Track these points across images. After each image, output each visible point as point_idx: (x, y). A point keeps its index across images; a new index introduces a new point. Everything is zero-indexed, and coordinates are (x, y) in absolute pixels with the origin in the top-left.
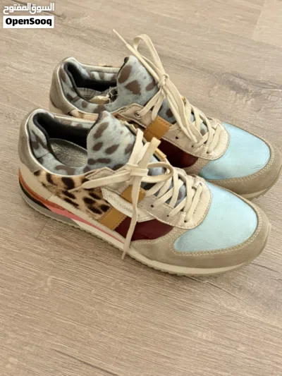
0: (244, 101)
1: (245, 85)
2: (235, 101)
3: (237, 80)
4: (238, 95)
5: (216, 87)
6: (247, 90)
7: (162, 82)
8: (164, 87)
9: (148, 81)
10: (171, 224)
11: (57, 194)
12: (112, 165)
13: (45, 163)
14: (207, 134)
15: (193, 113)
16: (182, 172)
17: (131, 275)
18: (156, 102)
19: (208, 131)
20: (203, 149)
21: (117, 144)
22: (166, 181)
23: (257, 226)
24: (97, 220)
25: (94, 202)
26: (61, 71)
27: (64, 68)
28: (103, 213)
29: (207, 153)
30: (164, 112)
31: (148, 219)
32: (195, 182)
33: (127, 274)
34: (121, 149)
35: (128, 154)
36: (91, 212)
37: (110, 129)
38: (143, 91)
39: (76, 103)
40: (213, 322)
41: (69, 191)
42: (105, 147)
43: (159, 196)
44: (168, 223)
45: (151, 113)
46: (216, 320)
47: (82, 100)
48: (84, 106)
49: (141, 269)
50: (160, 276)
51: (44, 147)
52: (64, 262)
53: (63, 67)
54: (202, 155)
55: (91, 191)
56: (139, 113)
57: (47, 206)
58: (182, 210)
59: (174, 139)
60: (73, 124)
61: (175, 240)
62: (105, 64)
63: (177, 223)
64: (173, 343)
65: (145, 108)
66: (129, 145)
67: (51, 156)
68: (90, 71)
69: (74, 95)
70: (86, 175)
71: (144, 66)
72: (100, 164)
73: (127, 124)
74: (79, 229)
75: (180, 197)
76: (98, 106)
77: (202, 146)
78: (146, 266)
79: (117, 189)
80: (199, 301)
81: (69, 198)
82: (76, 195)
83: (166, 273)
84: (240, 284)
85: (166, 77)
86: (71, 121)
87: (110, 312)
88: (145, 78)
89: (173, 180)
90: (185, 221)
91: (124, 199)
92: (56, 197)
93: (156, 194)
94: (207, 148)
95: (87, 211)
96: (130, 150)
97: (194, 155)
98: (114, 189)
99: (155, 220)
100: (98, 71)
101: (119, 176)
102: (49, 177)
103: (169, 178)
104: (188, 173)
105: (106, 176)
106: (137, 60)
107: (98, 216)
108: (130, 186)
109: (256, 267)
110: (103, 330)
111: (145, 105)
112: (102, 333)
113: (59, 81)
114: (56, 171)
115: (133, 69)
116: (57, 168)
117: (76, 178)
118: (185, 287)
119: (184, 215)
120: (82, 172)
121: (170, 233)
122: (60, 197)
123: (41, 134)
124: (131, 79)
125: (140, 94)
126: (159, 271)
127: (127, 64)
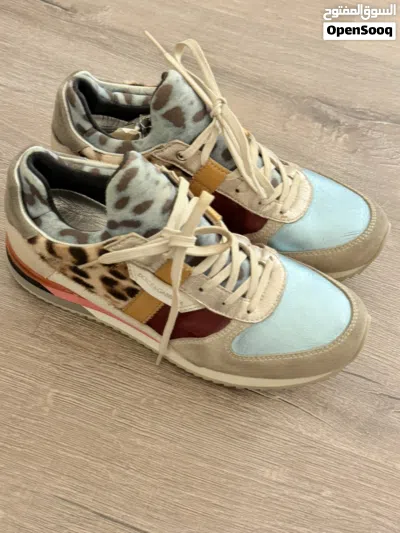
0: (333, 137)
1: (335, 114)
2: (321, 138)
3: (324, 108)
4: (325, 129)
5: (294, 117)
6: (338, 122)
7: (217, 109)
8: (220, 117)
9: (196, 108)
10: (228, 316)
11: (62, 271)
12: (143, 229)
13: (44, 225)
14: (281, 185)
15: (260, 155)
16: (244, 240)
17: (169, 387)
18: (207, 138)
19: (282, 181)
20: (275, 207)
21: (151, 199)
22: (221, 253)
23: (351, 319)
24: (121, 309)
25: (116, 283)
26: (68, 91)
27: (74, 87)
28: (130, 299)
29: (281, 212)
30: (219, 152)
31: (193, 308)
32: (263, 254)
33: (164, 386)
34: (157, 207)
35: (166, 215)
36: (112, 297)
37: (140, 177)
38: (189, 123)
39: (91, 137)
40: (287, 455)
41: (80, 267)
42: (132, 204)
43: (211, 274)
44: (224, 315)
45: (199, 154)
46: (291, 452)
47: (99, 134)
48: (103, 142)
49: (184, 380)
50: (212, 390)
51: (43, 202)
52: (72, 369)
53: (71, 84)
54: (274, 215)
55: (112, 267)
56: (182, 153)
57: (47, 287)
58: (244, 296)
59: (233, 193)
60: (87, 169)
61: (234, 339)
62: (133, 82)
63: (236, 313)
64: (229, 486)
65: (191, 147)
66: (168, 201)
67: (53, 216)
68: (111, 91)
69: (87, 126)
70: (105, 245)
71: (190, 86)
72: (124, 229)
73: (165, 170)
74: (94, 321)
75: (241, 277)
76: (123, 143)
77: (273, 204)
78: (192, 376)
79: (150, 265)
80: (266, 425)
81: (80, 277)
82: (90, 272)
83: (221, 386)
84: (326, 401)
85: (223, 102)
86: (83, 165)
87: (139, 442)
88: (192, 103)
89: (231, 253)
90: (249, 312)
91: (160, 278)
92: (61, 276)
93: (207, 273)
94: (280, 206)
95: (106, 296)
96: (169, 208)
97: (262, 215)
98: (146, 265)
99: (205, 311)
100: (124, 91)
101: (152, 246)
102: (50, 246)
103: (225, 250)
104: (253, 242)
105: (133, 245)
106: (180, 76)
107: (122, 303)
108: (170, 261)
109: (348, 376)
110: (128, 468)
111: (191, 143)
112: (127, 472)
113: (66, 105)
114: (61, 238)
115: (175, 89)
116: (63, 233)
117: (90, 247)
118: (248, 405)
119: (246, 303)
120: (99, 240)
121: (226, 329)
122: (65, 275)
123: (39, 184)
124: (171, 105)
125: (184, 126)
126: (210, 383)
127: (166, 82)
